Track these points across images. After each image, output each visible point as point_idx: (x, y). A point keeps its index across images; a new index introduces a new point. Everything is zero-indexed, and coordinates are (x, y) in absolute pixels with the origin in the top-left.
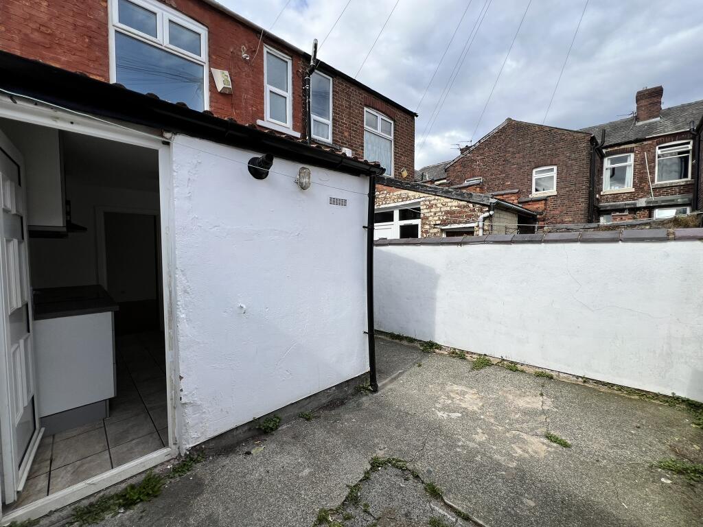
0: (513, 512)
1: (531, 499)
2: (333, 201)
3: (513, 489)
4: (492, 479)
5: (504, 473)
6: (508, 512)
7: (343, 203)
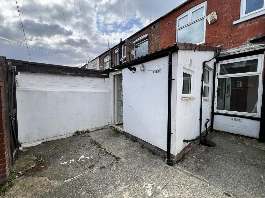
0: (84, 185)
1: (84, 195)
2: (155, 72)
3: (92, 191)
4: (100, 187)
5: (100, 193)
6: (85, 184)
7: (159, 71)
